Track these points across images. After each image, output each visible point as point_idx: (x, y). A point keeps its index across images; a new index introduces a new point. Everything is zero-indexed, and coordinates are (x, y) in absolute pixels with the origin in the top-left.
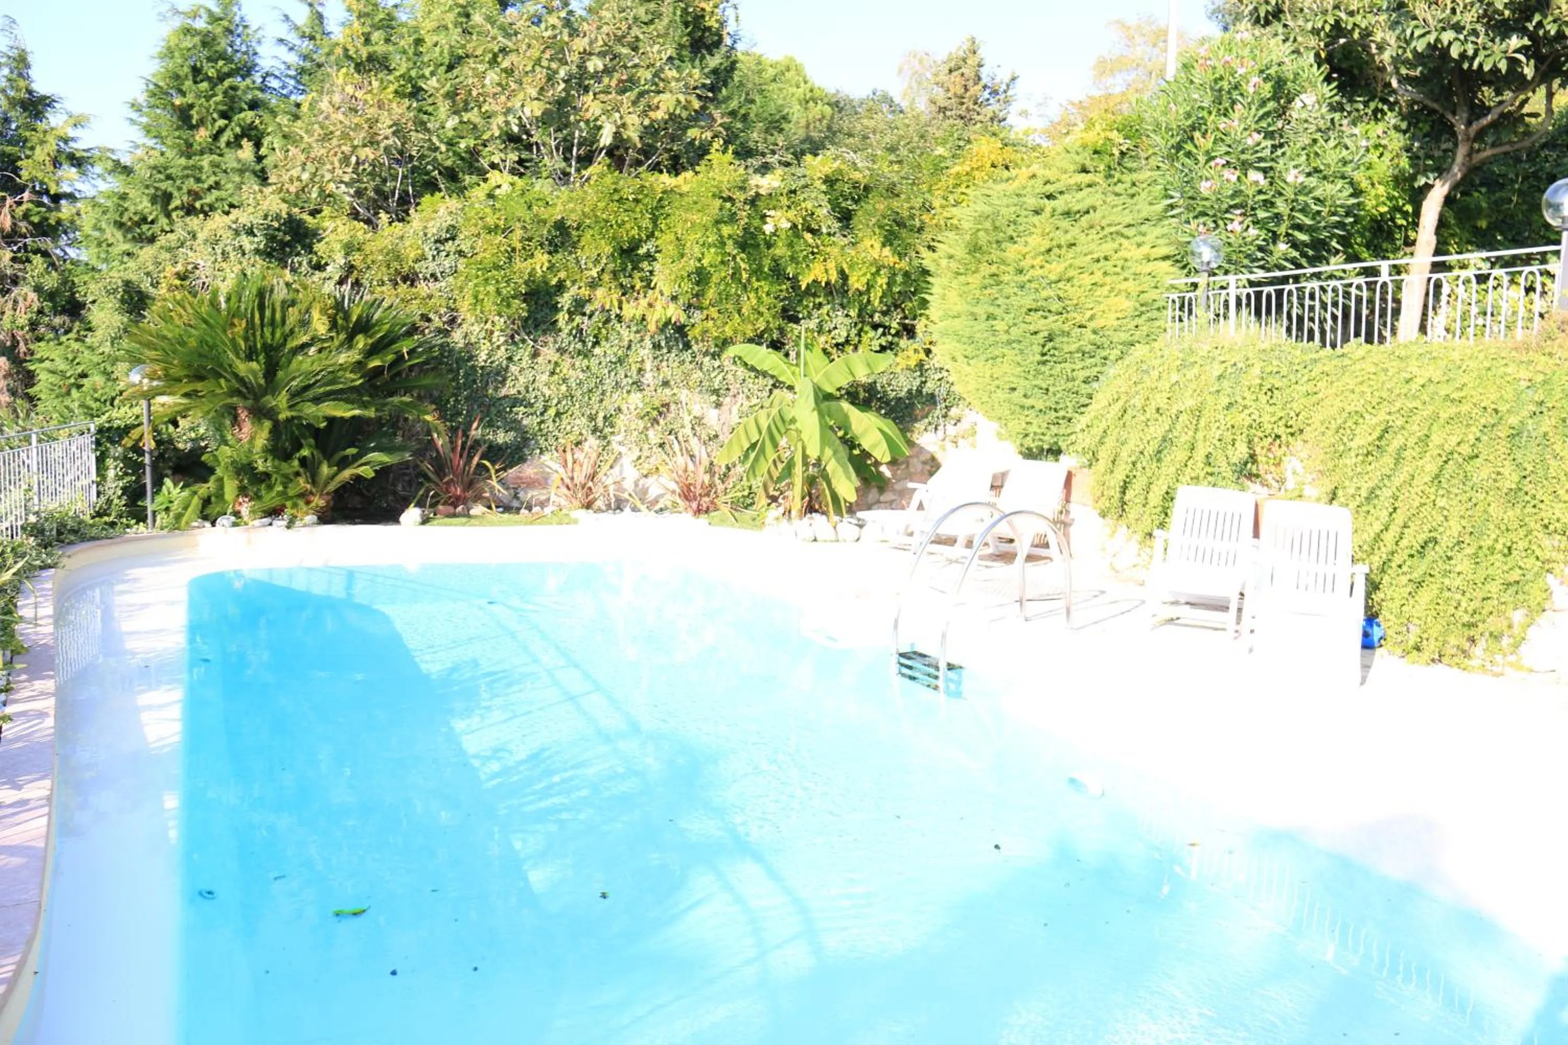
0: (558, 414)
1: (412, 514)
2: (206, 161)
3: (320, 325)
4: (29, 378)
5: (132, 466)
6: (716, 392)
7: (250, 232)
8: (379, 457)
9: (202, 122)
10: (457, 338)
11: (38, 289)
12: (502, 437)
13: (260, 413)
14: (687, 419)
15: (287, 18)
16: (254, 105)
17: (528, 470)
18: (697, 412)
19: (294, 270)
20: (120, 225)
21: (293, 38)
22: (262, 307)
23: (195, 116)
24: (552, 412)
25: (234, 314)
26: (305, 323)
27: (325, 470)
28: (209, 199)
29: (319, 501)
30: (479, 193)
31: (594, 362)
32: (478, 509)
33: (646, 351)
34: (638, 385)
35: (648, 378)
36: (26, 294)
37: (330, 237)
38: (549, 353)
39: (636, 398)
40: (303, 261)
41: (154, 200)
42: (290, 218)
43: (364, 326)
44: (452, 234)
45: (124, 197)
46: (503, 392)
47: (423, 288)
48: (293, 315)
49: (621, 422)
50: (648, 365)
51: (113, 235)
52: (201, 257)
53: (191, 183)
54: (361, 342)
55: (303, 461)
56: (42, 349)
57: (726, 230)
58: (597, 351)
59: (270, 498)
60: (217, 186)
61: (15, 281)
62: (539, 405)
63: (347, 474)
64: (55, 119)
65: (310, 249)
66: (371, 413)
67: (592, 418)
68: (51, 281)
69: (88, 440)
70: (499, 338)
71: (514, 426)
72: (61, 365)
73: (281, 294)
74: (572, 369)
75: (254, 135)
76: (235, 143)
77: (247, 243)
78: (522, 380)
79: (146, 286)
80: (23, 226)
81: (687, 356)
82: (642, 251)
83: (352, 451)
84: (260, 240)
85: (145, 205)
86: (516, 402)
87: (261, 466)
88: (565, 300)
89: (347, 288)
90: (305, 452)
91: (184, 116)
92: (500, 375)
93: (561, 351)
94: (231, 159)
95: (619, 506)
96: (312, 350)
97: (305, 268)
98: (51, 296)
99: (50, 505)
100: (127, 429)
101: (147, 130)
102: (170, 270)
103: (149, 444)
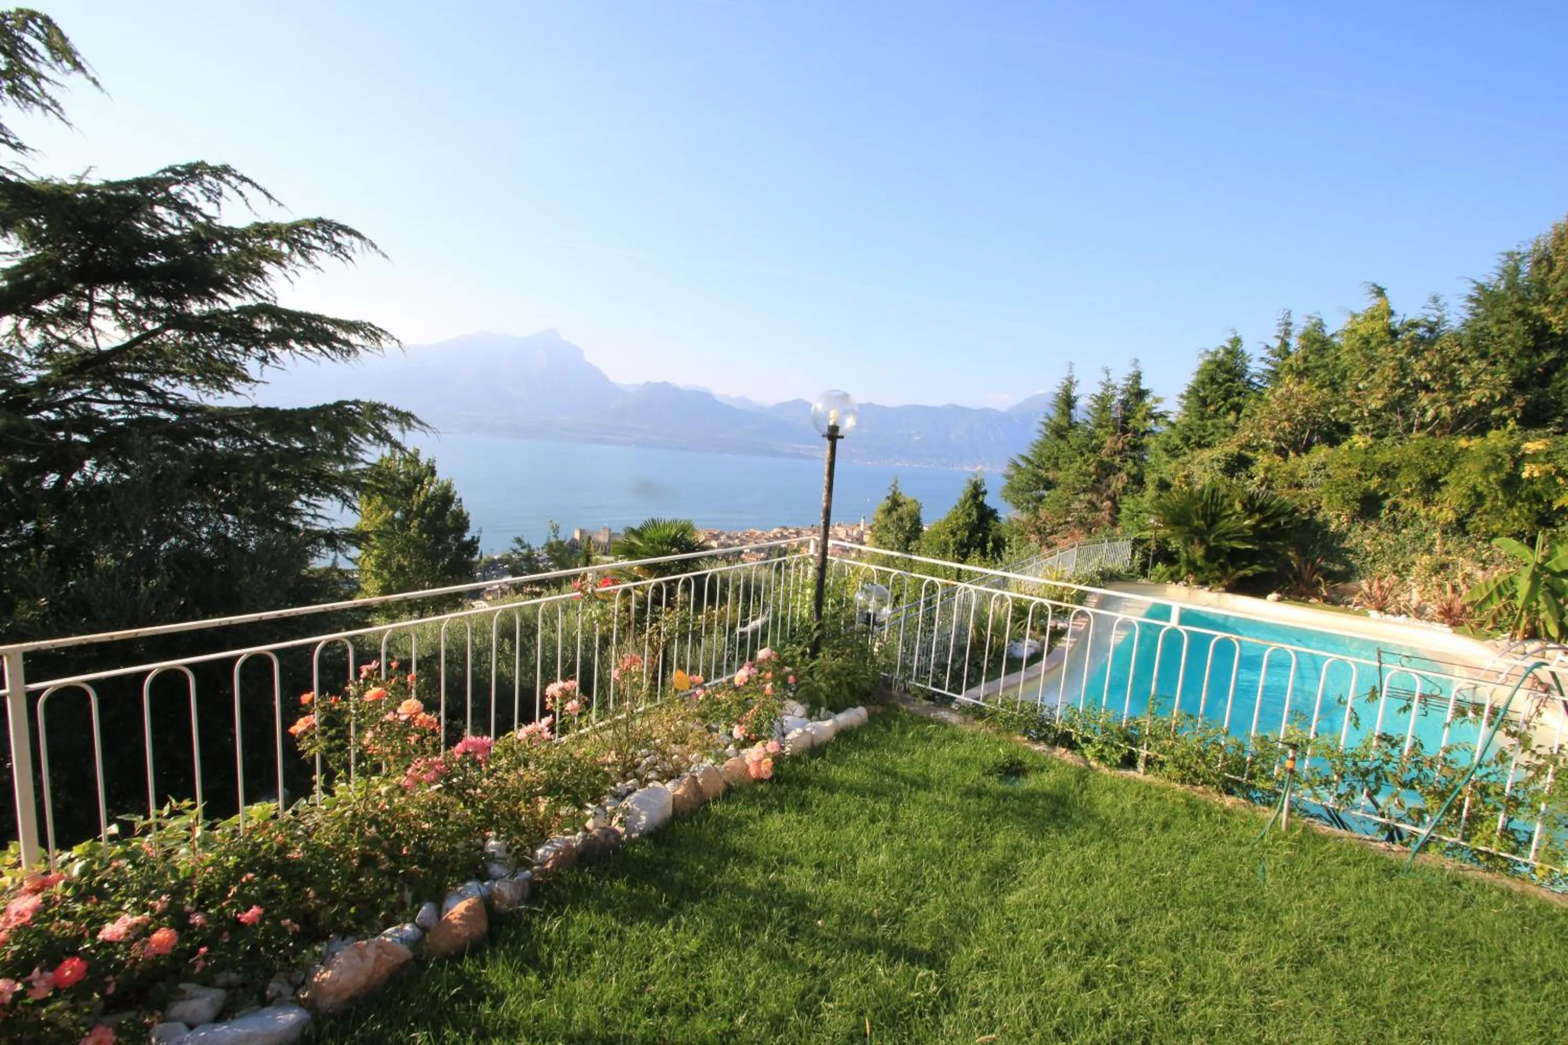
0: (1374, 561)
1: (1273, 596)
2: (1209, 423)
3: (1238, 507)
4: (1118, 511)
5: (1145, 555)
6: (1484, 562)
7: (1218, 461)
8: (1258, 568)
9: (1212, 403)
10: (1319, 517)
11: (1128, 474)
12: (1337, 568)
13: (1203, 541)
14: (1460, 574)
15: (1268, 347)
16: (1239, 394)
17: (1351, 586)
18: (1468, 570)
19: (1238, 478)
20: (1166, 450)
21: (1269, 357)
22: (1212, 497)
23: (1209, 400)
24: (1370, 559)
25: (1200, 499)
26: (1231, 505)
27: (1230, 570)
28: (1209, 439)
29: (1225, 582)
30: (1345, 446)
31: (1401, 537)
32: (1313, 600)
33: (1436, 535)
34: (1429, 551)
35: (1437, 548)
36: (1123, 475)
37: (1258, 464)
38: (1373, 529)
39: (1426, 557)
40: (1243, 475)
41: (1182, 439)
42: (1240, 456)
43: (1262, 509)
44: (1324, 465)
45: (1169, 437)
46: (1342, 546)
47: (1304, 491)
48: (1226, 501)
49: (1414, 569)
50: (1438, 542)
51: (1161, 453)
52: (1196, 470)
53: (1201, 433)
54: (1257, 516)
55: (1220, 564)
56: (1126, 499)
57: (1492, 477)
58: (1404, 531)
59: (1202, 577)
60: (1212, 434)
61: (1120, 470)
62: (1363, 555)
63: (1241, 573)
64: (1148, 400)
65: (1247, 468)
66: (1256, 548)
67: (1395, 565)
68: (1134, 471)
69: (1129, 542)
70: (1343, 519)
71: (1348, 564)
72: (1132, 507)
73: (1223, 490)
74: (1387, 539)
75: (1237, 408)
76: (1227, 412)
77: (1215, 464)
78: (1354, 541)
79: (1169, 479)
80: (1126, 447)
81: (1465, 539)
82: (1441, 481)
83: (1245, 563)
84: (1222, 465)
85: (1178, 442)
86: (1349, 551)
87: (1199, 563)
88: (1387, 503)
89: (1263, 488)
90: (1222, 561)
91: (1204, 402)
92: (1342, 537)
93: (1380, 529)
94: (1220, 422)
95: (1399, 613)
96: (1233, 518)
97: (1244, 476)
98: (1133, 477)
99: (1110, 566)
100: (1147, 540)
101: (1185, 408)
102: (1181, 474)
103: (1154, 548)
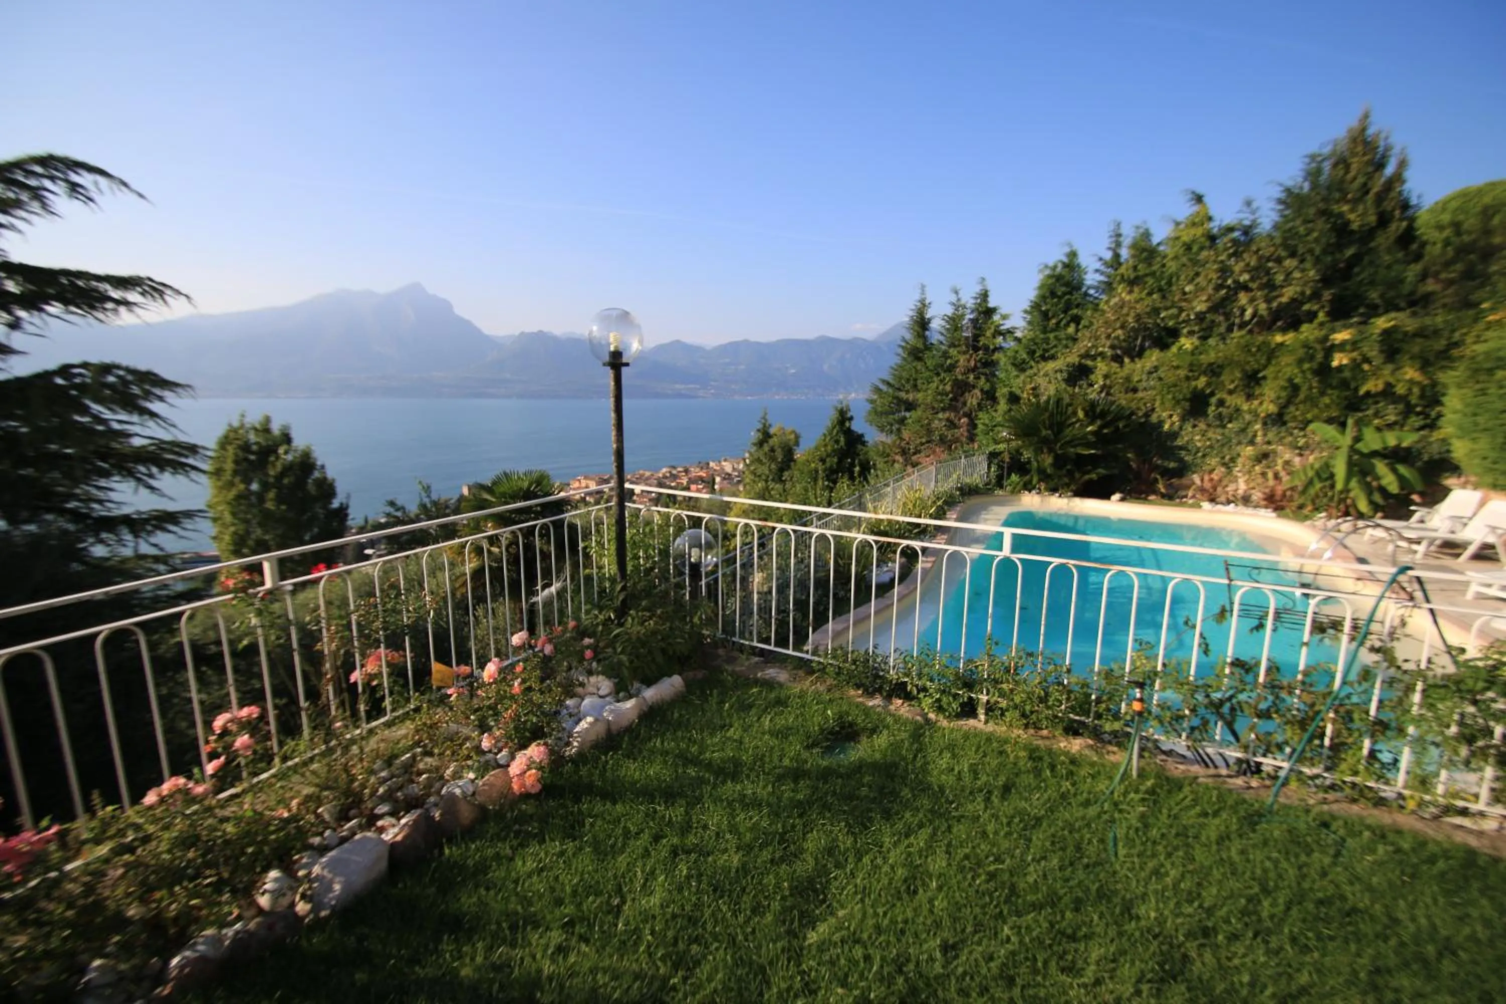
0: (1204, 456)
1: (1117, 497)
2: (1051, 336)
3: (1081, 414)
4: (975, 426)
5: (1000, 467)
6: (1300, 448)
7: (1061, 371)
8: (1101, 471)
9: (1053, 317)
10: (1154, 418)
11: (982, 390)
12: (1172, 465)
13: (1051, 450)
14: (1280, 462)
15: (1101, 259)
16: (1078, 306)
17: (1184, 481)
18: (1287, 456)
19: (1080, 387)
20: (1014, 364)
21: (1102, 268)
22: (1058, 407)
23: (1050, 314)
24: (1200, 454)
25: (1046, 409)
26: (1075, 413)
27: (1077, 475)
28: (1052, 352)
29: (1073, 487)
30: (1174, 349)
31: (1227, 431)
32: (1152, 497)
33: (1258, 426)
34: (1252, 442)
35: (1259, 439)
36: (977, 392)
37: (1097, 372)
38: (1202, 426)
39: (1250, 448)
40: (1084, 383)
41: (1028, 353)
42: (1080, 364)
43: (1103, 415)
44: (1156, 369)
45: (1017, 352)
46: (1175, 444)
47: (1140, 395)
48: (1070, 409)
49: (1240, 461)
50: (1259, 433)
51: (1010, 367)
52: (1041, 381)
53: (1045, 346)
54: (1099, 422)
55: (1068, 470)
56: (980, 415)
57: (1306, 366)
58: (1230, 426)
59: (1052, 484)
60: (1055, 346)
61: (974, 387)
62: (1194, 451)
63: (1087, 477)
64: (996, 318)
65: (1087, 377)
66: (1099, 452)
67: (1223, 458)
68: (987, 387)
69: (985, 457)
70: (1175, 418)
71: (1181, 460)
72: (987, 422)
73: (1067, 399)
74: (1215, 435)
75: (1077, 320)
76: (1067, 325)
77: (1059, 375)
78: (1186, 439)
79: (1018, 392)
80: (979, 365)
81: (1283, 429)
82: (1260, 375)
83: (1090, 468)
84: (1065, 375)
85: (1025, 356)
86: (1181, 448)
87: (1049, 471)
88: (1213, 400)
89: (1103, 395)
90: (1069, 467)
91: (1046, 316)
92: (1174, 435)
93: (1209, 425)
94: (1062, 334)
95: (1229, 502)
96: (1077, 425)
97: (1085, 386)
98: (987, 393)
99: (968, 480)
100: (1001, 453)
101: (1030, 323)
102: (1029, 387)
103: (1007, 460)
